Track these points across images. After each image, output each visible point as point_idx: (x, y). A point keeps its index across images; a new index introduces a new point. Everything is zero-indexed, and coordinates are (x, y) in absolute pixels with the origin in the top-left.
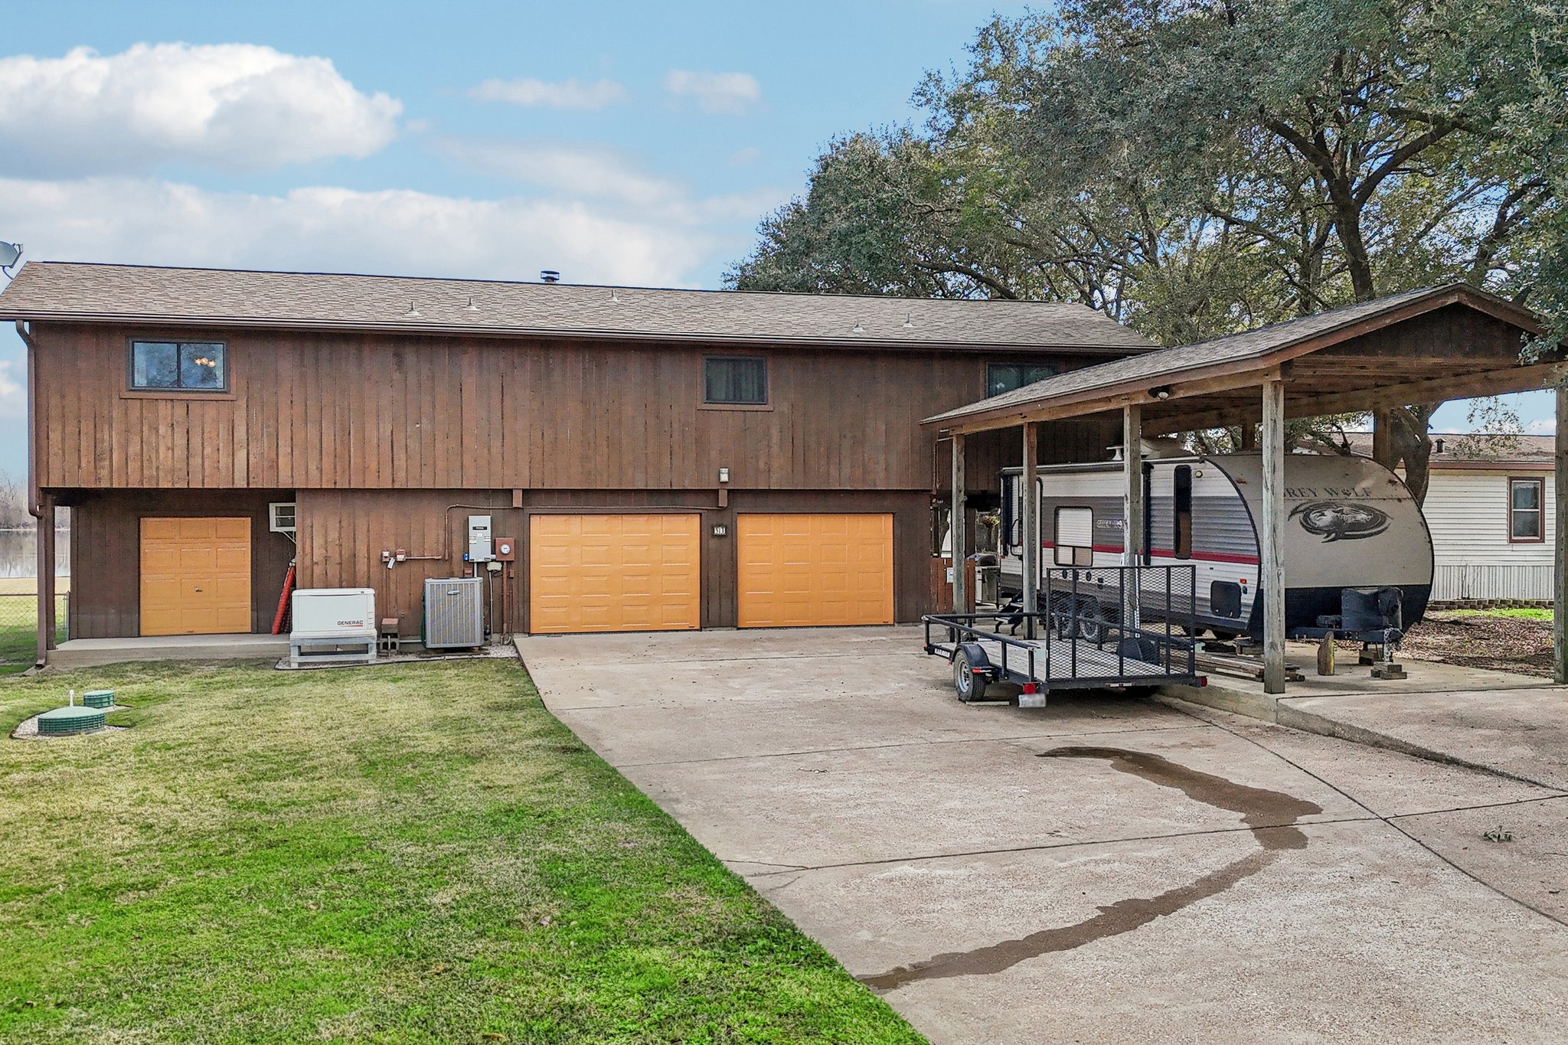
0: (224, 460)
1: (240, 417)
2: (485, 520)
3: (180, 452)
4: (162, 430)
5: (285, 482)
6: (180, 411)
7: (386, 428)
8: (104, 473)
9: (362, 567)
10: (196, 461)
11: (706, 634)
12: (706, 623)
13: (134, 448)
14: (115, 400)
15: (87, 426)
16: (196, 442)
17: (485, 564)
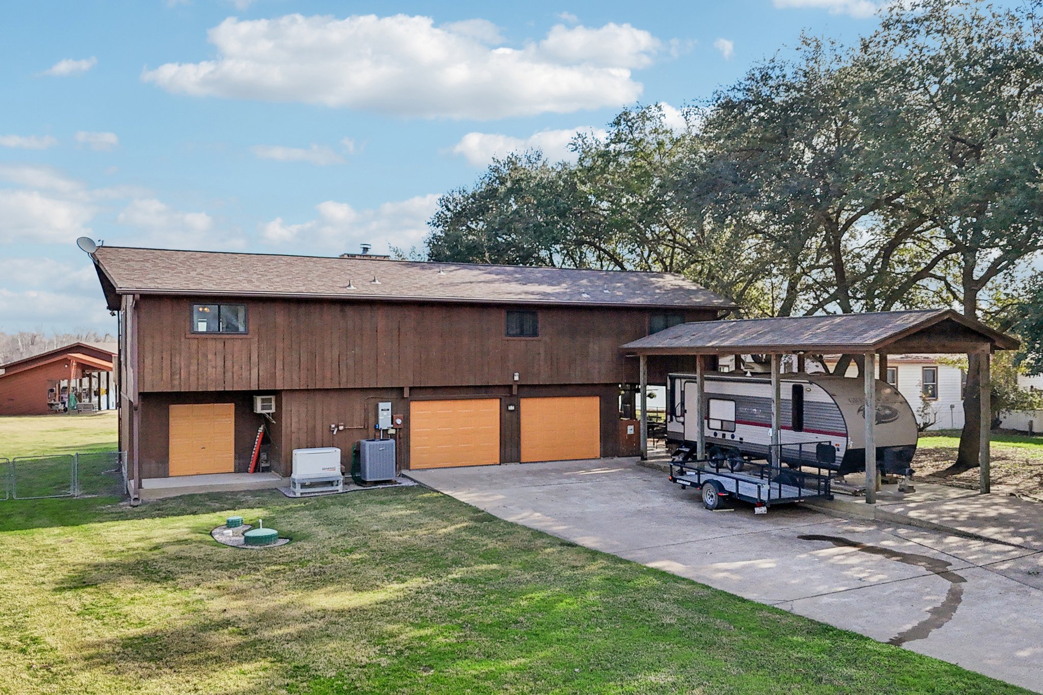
0: (245, 374)
1: (254, 348)
2: (388, 405)
3: (220, 370)
4: (210, 357)
6: (220, 346)
7: (336, 353)
8: (176, 382)
9: (319, 434)
10: (229, 375)
11: (503, 467)
12: (503, 460)
13: (194, 368)
14: (183, 340)
15: (166, 356)
16: (229, 364)
17: (387, 430)
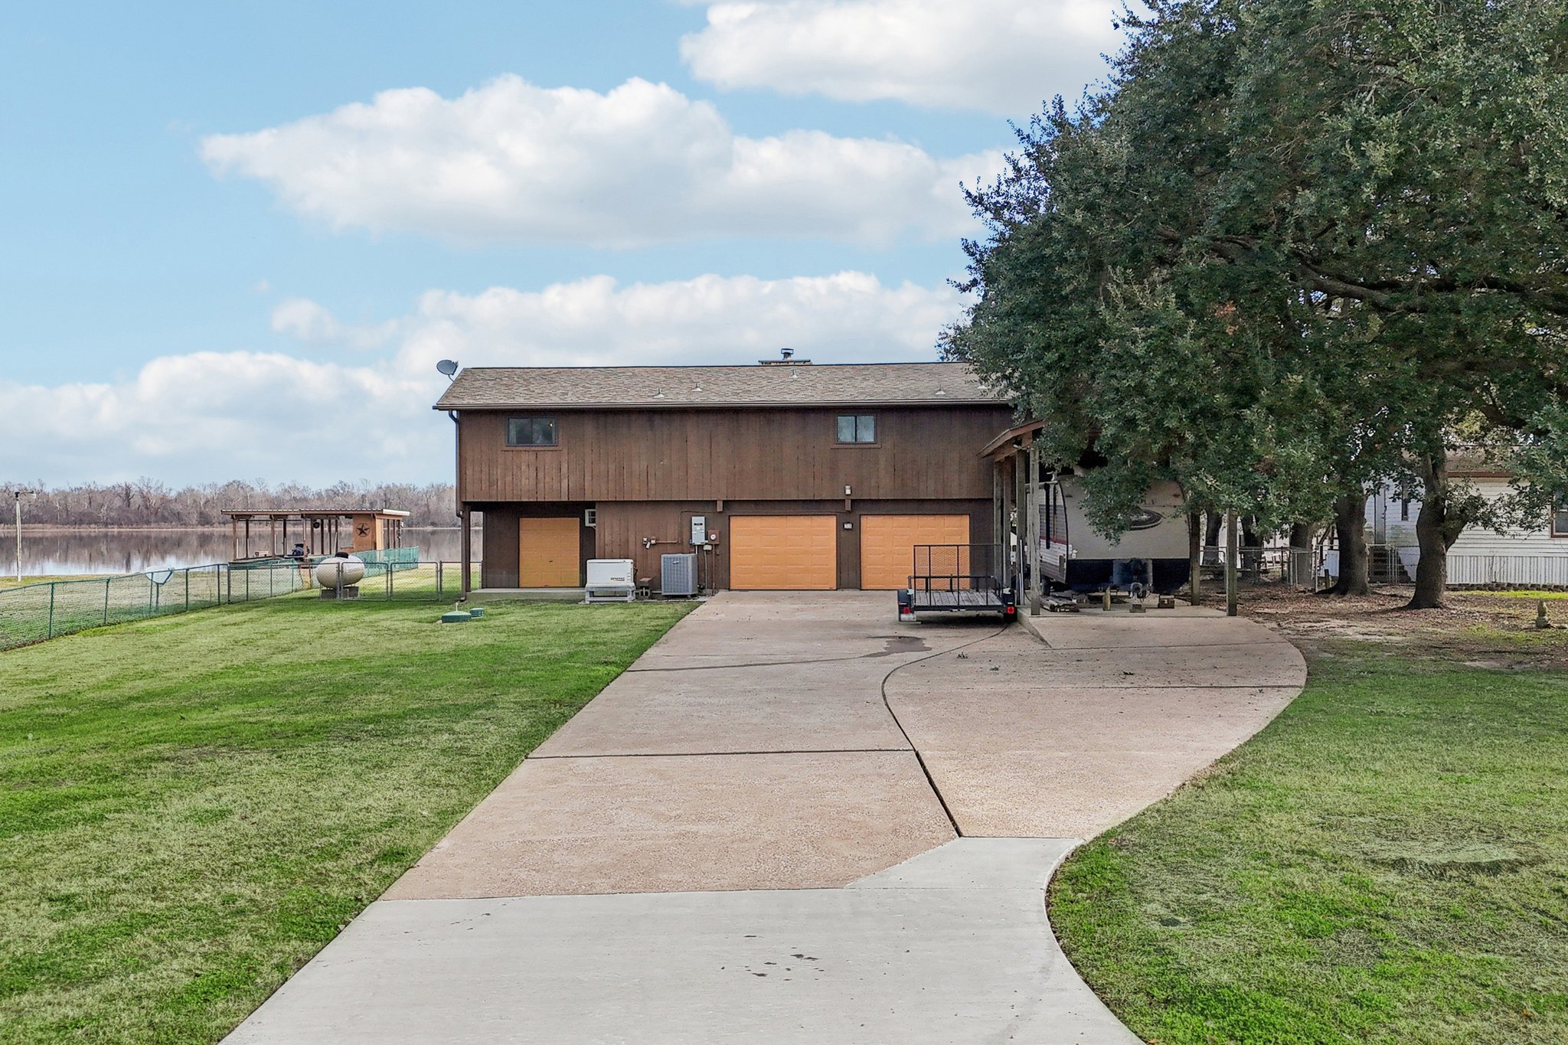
0: (556, 485)
1: (565, 458)
2: (702, 520)
3: (533, 481)
4: (523, 468)
5: (588, 498)
6: (532, 457)
7: (644, 464)
8: (494, 492)
9: (632, 547)
10: (541, 485)
11: (839, 592)
12: (840, 586)
13: (509, 479)
14: (499, 452)
15: (485, 469)
16: (541, 475)
17: (702, 546)
